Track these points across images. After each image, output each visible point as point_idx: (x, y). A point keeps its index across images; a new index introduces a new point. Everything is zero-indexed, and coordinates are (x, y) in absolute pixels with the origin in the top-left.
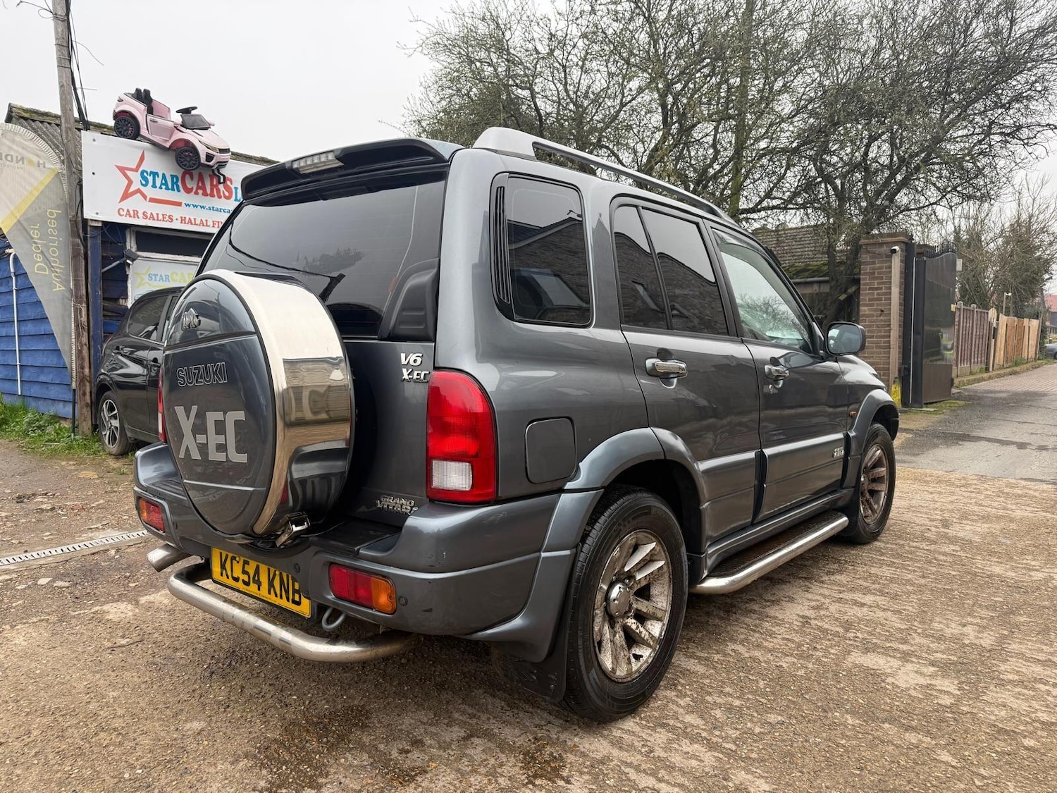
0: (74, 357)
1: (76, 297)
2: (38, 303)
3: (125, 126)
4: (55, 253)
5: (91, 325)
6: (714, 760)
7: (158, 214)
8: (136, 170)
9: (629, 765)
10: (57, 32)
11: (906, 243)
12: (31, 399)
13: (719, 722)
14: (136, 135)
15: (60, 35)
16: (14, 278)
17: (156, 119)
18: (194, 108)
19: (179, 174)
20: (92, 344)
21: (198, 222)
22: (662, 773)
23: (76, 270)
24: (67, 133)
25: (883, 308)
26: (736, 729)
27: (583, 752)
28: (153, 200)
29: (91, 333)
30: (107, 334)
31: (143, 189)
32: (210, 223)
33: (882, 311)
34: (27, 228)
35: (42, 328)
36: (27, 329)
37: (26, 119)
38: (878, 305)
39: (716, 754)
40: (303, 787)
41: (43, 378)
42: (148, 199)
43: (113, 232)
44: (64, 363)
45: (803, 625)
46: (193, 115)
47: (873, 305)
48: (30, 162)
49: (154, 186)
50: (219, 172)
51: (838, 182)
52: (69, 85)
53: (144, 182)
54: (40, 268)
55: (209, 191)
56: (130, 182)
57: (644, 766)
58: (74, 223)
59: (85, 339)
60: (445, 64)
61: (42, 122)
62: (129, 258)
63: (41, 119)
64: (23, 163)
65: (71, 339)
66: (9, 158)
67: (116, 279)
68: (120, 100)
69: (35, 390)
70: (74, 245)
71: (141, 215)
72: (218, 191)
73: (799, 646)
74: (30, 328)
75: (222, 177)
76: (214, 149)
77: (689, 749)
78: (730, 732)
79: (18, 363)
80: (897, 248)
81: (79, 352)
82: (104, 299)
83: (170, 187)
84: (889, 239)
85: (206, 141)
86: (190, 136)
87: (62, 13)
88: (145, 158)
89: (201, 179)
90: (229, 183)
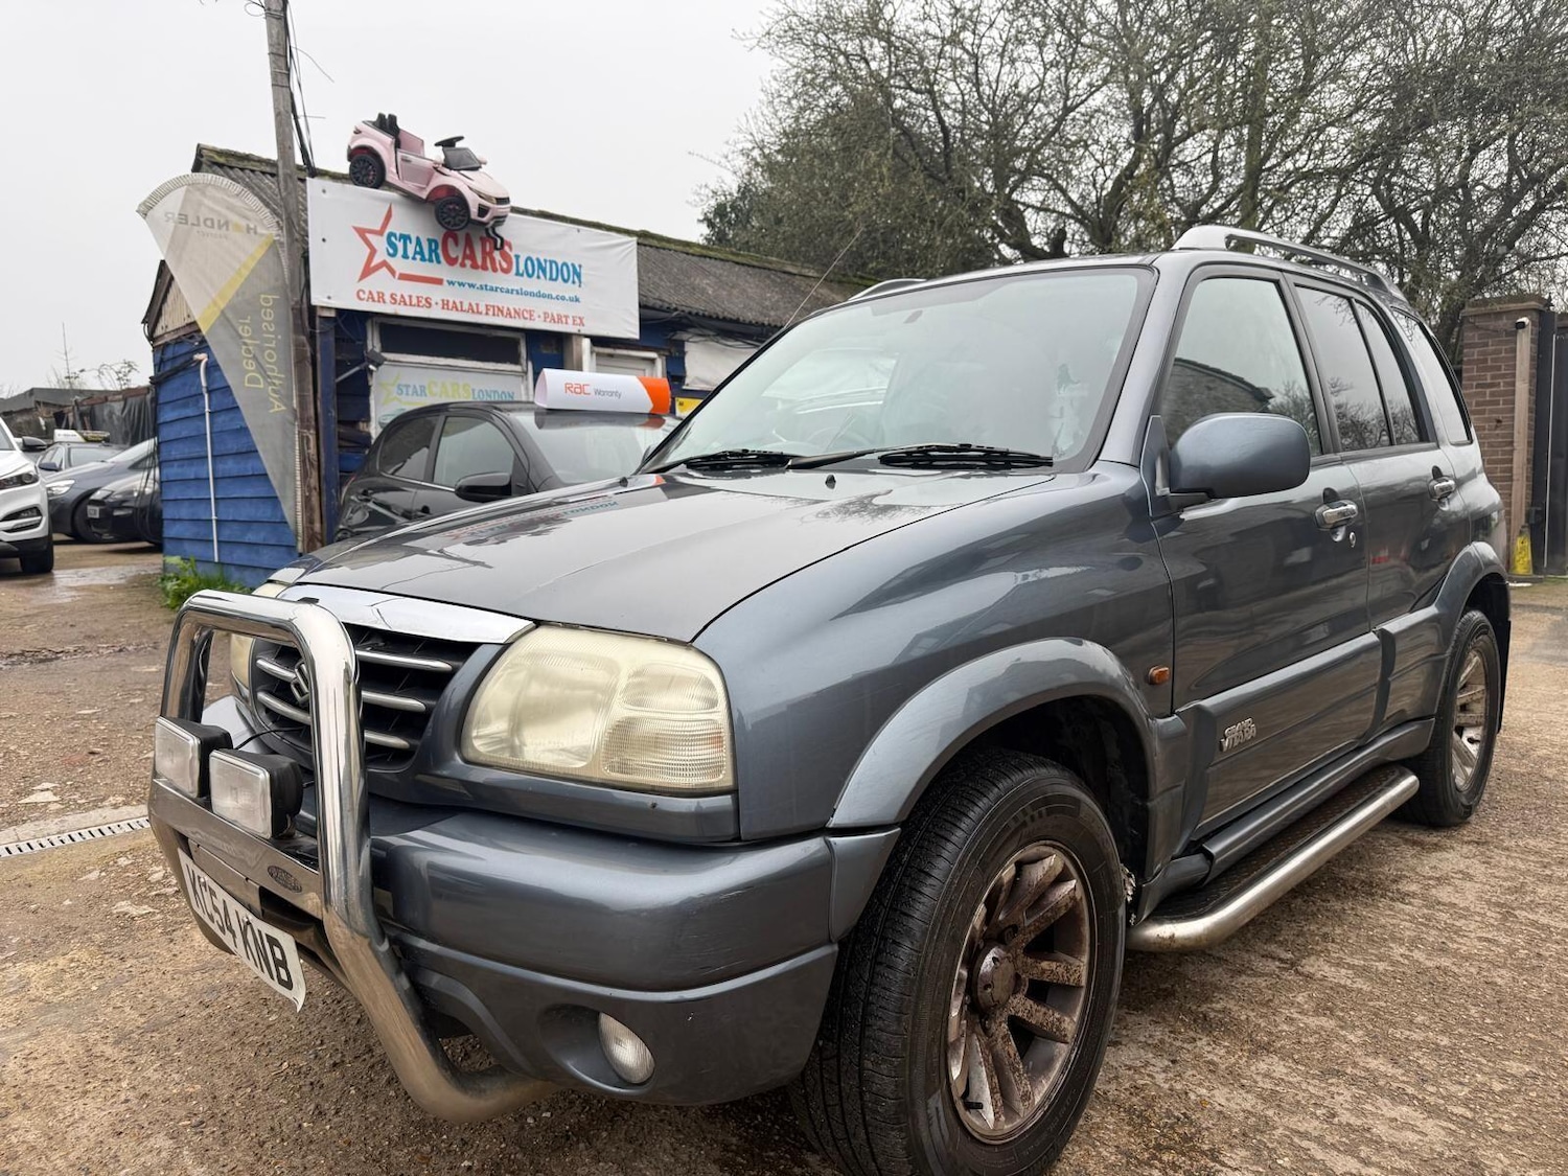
0: (299, 508)
1: (302, 420)
2: (244, 431)
3: (365, 168)
4: (272, 358)
5: (323, 460)
6: (1443, 1133)
7: (410, 297)
8: (380, 233)
9: (1304, 1135)
10: (270, 36)
11: (1540, 312)
12: (233, 568)
13: (1427, 1071)
14: (380, 182)
15: (275, 39)
16: (206, 396)
17: (411, 157)
18: (460, 138)
19: (439, 236)
20: (324, 487)
21: (466, 307)
22: (1364, 1151)
23: (301, 381)
24: (286, 182)
25: (1500, 417)
26: (1461, 1083)
27: (1221, 1112)
28: (404, 277)
29: (323, 472)
30: (345, 474)
31: (391, 261)
32: (482, 309)
33: (1499, 421)
34: (234, 322)
35: (249, 466)
36: (226, 467)
37: (221, 166)
38: (1491, 411)
39: (1444, 1124)
40: (799, 1149)
41: (250, 537)
42: (397, 276)
43: (351, 322)
44: (283, 517)
45: (1505, 918)
46: (459, 149)
47: (1483, 412)
48: (237, 227)
49: (405, 256)
50: (494, 232)
51: (1417, 217)
52: (287, 114)
53: (391, 251)
54: (252, 380)
55: (479, 262)
56: (373, 252)
57: (1329, 1139)
58: (297, 312)
59: (314, 481)
60: (794, 61)
61: (242, 169)
62: (373, 362)
63: (241, 165)
64: (227, 229)
65: (295, 480)
66: (209, 223)
67: (354, 394)
68: (358, 132)
69: (239, 556)
70: (298, 346)
71: (387, 298)
72: (493, 260)
73: (1511, 952)
74: (231, 466)
75: (499, 241)
76: (488, 198)
77: (1393, 1114)
78: (1454, 1088)
79: (214, 517)
80: (1525, 319)
81: (307, 500)
82: (339, 422)
83: (427, 257)
84: (1513, 306)
85: (475, 186)
86: (457, 180)
87: (277, 7)
88: (394, 212)
89: (470, 244)
90: (507, 249)
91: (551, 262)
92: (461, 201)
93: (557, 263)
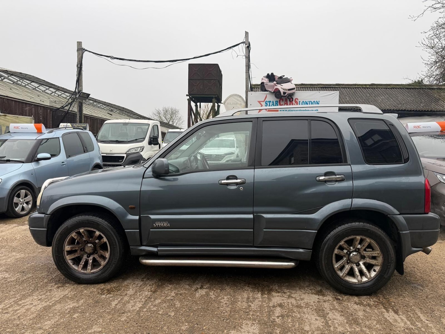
3: (263, 87)
18: (284, 76)
24: (246, 93)
46: (283, 79)
48: (239, 104)
52: (248, 78)
66: (234, 104)
68: (262, 79)
76: (286, 90)
85: (283, 87)
86: (279, 87)
87: (247, 55)
88: (267, 97)
89: (286, 100)
90: (297, 100)
91: (310, 102)
92: (279, 91)
93: (311, 102)
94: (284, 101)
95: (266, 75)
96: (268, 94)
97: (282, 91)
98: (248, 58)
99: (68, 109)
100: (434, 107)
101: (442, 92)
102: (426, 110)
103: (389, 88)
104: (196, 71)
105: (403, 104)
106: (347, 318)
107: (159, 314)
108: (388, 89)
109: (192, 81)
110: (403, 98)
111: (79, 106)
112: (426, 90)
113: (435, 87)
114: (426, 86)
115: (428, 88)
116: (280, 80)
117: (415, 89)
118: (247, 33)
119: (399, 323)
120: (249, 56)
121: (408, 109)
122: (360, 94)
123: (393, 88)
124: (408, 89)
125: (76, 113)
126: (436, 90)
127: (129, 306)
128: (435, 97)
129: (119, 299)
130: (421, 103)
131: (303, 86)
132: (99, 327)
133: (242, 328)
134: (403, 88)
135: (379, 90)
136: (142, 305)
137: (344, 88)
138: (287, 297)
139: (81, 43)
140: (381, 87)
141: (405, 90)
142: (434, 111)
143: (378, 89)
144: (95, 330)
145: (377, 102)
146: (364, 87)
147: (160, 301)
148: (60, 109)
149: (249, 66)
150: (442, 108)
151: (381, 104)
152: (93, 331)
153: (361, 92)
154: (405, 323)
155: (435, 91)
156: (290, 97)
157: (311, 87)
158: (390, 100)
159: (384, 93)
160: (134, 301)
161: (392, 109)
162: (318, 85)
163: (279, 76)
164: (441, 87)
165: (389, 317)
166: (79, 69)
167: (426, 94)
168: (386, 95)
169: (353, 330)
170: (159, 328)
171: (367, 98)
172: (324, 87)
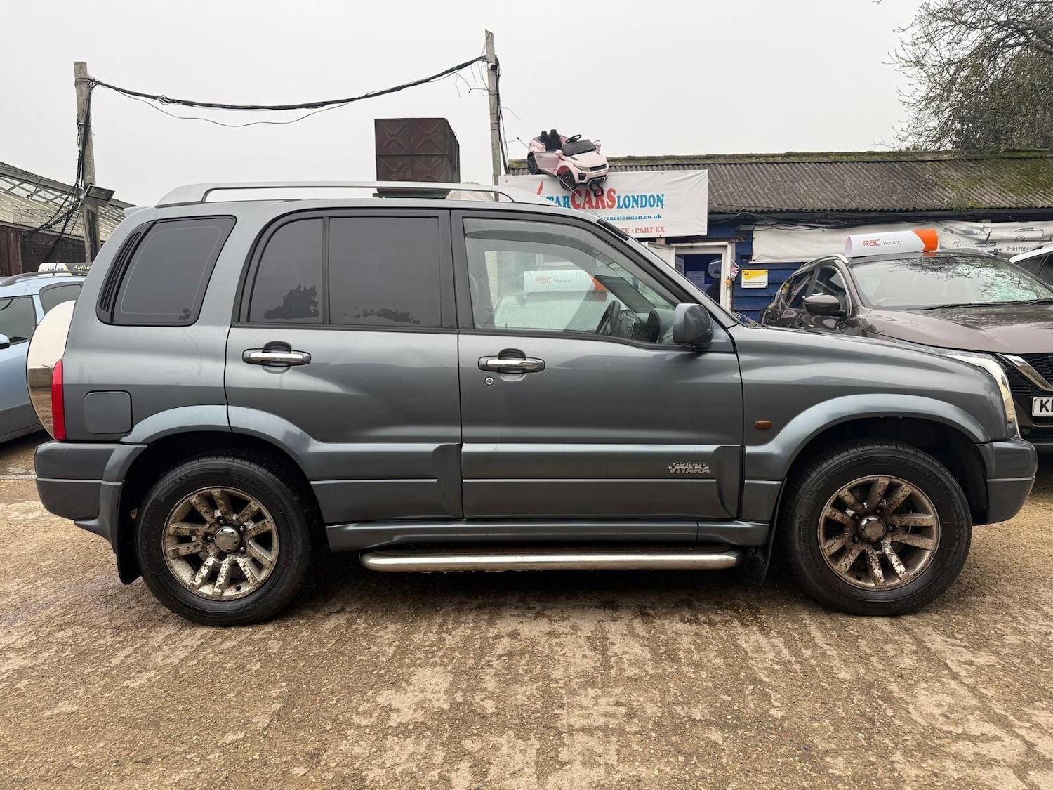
3: (533, 164)
10: (491, 104)
14: (539, 170)
19: (569, 194)
24: (495, 179)
46: (577, 143)
50: (598, 187)
52: (497, 142)
55: (594, 204)
68: (530, 145)
72: (603, 202)
76: (585, 169)
85: (579, 164)
86: (568, 162)
87: (493, 88)
88: (544, 186)
89: (588, 195)
90: (612, 193)
91: (642, 196)
92: (570, 173)
93: (645, 196)
94: (584, 194)
95: (540, 134)
96: (544, 179)
97: (576, 173)
98: (495, 95)
99: (60, 231)
100: (921, 202)
101: (942, 167)
102: (904, 209)
103: (825, 163)
104: (393, 135)
105: (854, 197)
106: (654, 651)
107: (224, 669)
108: (824, 165)
109: (385, 162)
110: (856, 184)
111: (89, 221)
112: (908, 165)
113: (928, 158)
114: (908, 155)
115: (913, 159)
116: (571, 146)
117: (884, 162)
118: (489, 35)
119: (765, 653)
120: (497, 89)
121: (863, 207)
122: (759, 176)
123: (836, 162)
124: (868, 162)
125: (82, 239)
126: (931, 163)
127: (158, 658)
128: (925, 180)
129: (138, 646)
130: (894, 192)
131: (632, 163)
132: (73, 703)
133: (411, 684)
134: (858, 162)
135: (804, 166)
136: (187, 654)
137: (725, 164)
138: (533, 615)
139: (84, 65)
140: (809, 160)
141: (861, 165)
142: (921, 210)
143: (802, 164)
144: (63, 709)
145: (796, 194)
146: (771, 160)
147: (234, 643)
148: (41, 231)
149: (497, 114)
150: (938, 204)
151: (805, 198)
152: (56, 712)
153: (763, 173)
154: (779, 652)
155: (929, 166)
156: (595, 187)
157: (650, 164)
158: (826, 188)
159: (814, 174)
160: (173, 646)
161: (829, 209)
162: (667, 158)
163: (569, 137)
164: (941, 157)
165: (748, 642)
166: (83, 130)
167: (907, 171)
168: (817, 178)
169: (660, 671)
170: (215, 697)
171: (775, 185)
172: (680, 163)
